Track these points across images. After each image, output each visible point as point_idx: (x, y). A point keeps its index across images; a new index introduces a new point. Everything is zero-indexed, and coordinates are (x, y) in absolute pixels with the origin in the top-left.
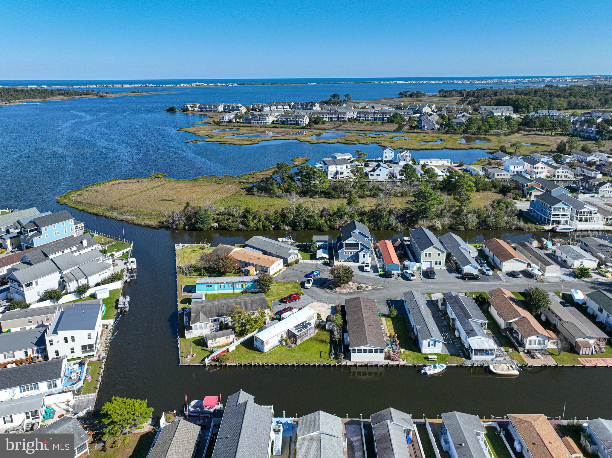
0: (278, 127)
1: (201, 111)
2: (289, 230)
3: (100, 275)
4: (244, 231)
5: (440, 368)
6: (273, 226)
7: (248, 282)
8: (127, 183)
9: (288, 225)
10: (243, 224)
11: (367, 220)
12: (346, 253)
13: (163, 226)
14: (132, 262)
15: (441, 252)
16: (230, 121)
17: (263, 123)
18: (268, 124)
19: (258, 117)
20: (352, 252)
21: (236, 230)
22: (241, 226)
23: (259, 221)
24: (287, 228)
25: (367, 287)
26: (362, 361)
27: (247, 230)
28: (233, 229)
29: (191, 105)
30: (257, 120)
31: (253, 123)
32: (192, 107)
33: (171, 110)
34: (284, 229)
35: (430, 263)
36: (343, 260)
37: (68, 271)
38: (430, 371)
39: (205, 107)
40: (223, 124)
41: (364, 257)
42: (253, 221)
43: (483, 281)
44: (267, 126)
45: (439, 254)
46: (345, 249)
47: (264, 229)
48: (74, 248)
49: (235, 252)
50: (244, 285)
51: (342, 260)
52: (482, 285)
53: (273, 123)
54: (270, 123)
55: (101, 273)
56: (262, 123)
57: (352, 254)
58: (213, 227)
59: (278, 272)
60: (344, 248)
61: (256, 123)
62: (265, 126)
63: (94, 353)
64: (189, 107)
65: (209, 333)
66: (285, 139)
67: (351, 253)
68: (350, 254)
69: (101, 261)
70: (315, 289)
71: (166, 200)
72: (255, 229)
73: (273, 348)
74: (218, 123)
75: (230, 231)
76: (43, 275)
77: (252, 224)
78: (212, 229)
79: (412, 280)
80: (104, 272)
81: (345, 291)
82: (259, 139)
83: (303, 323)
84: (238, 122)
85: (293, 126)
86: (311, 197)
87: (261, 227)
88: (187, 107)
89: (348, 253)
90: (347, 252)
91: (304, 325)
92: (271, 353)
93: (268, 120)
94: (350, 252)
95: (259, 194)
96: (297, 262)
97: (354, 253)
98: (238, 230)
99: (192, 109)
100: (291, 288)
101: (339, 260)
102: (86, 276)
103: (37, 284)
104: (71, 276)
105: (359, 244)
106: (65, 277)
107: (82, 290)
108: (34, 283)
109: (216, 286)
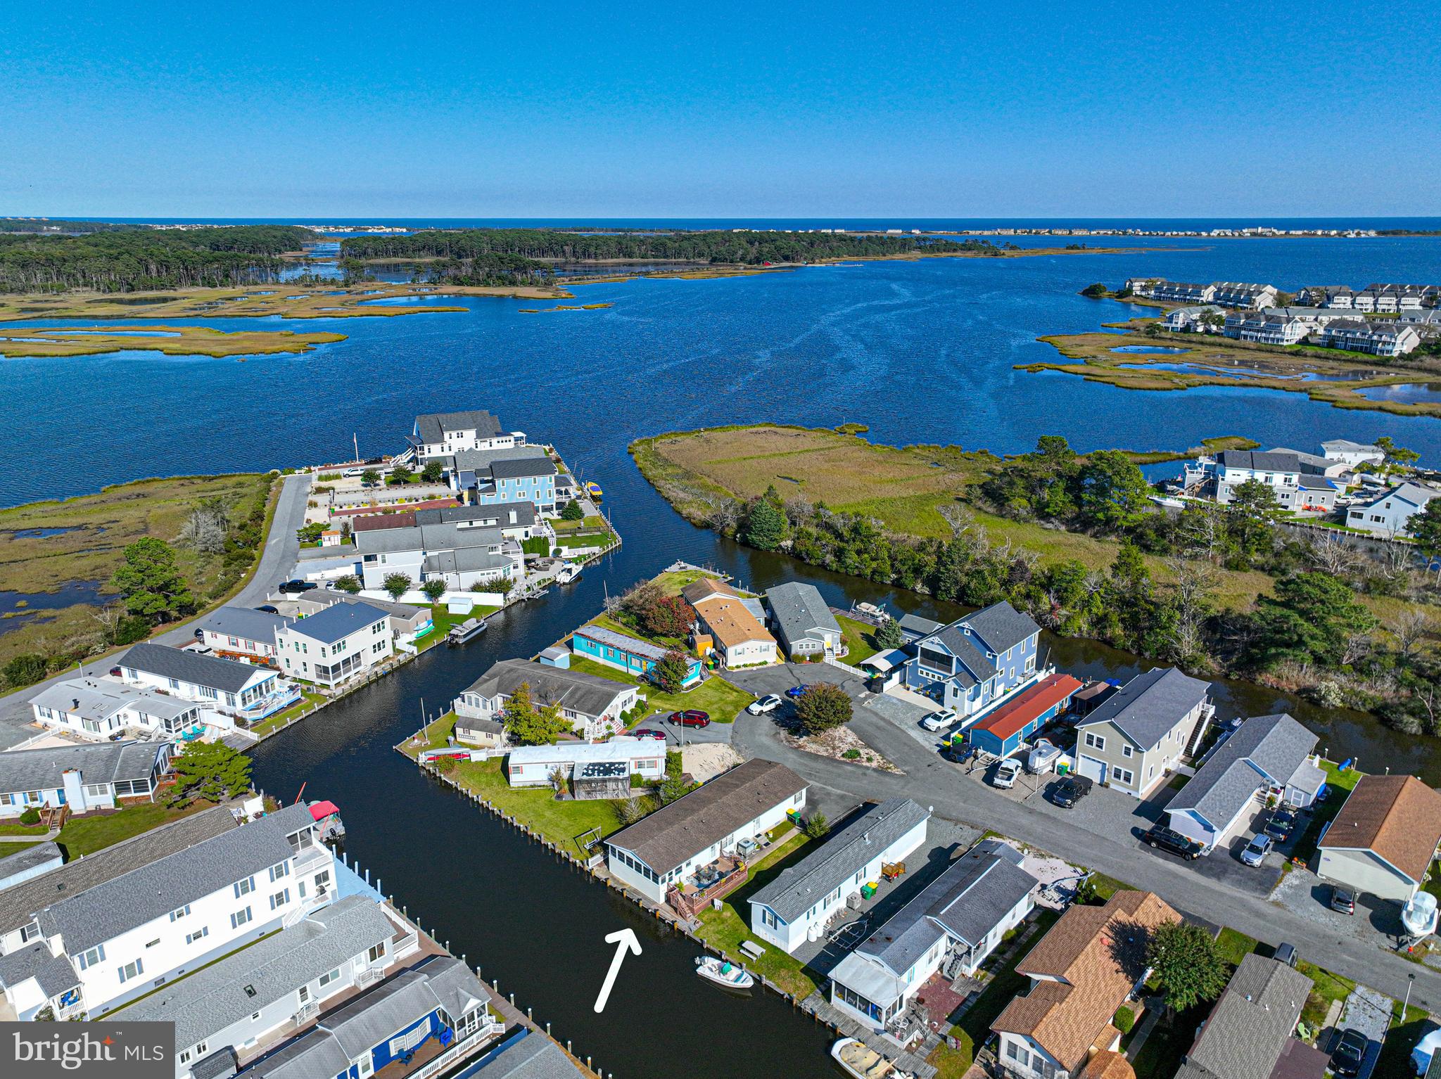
0: (1305, 356)
1: (1158, 298)
2: (924, 594)
3: (483, 574)
4: (831, 570)
5: (735, 978)
6: (894, 576)
7: (652, 660)
8: (776, 433)
9: (924, 583)
10: (835, 556)
11: (1122, 620)
12: (922, 673)
13: (707, 526)
14: (569, 571)
15: (1132, 748)
16: (1187, 329)
17: (1273, 339)
18: (1285, 343)
19: (1263, 323)
20: (936, 675)
21: (819, 565)
22: (829, 558)
23: (873, 559)
24: (919, 587)
25: (869, 760)
26: (625, 882)
27: (837, 571)
28: (813, 562)
29: (1143, 284)
30: (1258, 331)
31: (1245, 337)
32: (1143, 288)
33: (1092, 293)
34: (914, 590)
35: (1100, 766)
36: (915, 688)
37: (436, 553)
38: (708, 968)
39: (1171, 290)
40: (1163, 334)
41: (955, 695)
42: (859, 552)
43: (1200, 870)
44: (1275, 349)
45: (1127, 752)
46: (922, 662)
47: (872, 578)
48: (492, 522)
49: (715, 599)
50: (644, 663)
51: (913, 688)
52: (1183, 878)
53: (1304, 341)
54: (1294, 342)
55: (485, 572)
56: (1266, 339)
57: (936, 679)
58: (780, 546)
59: (753, 665)
60: (918, 658)
61: (1251, 337)
62: (1269, 348)
63: (332, 683)
64: (1137, 287)
65: (490, 719)
66: (1275, 388)
67: (933, 676)
68: (930, 677)
69: (500, 552)
70: (768, 721)
71: (791, 479)
72: (856, 572)
73: (532, 786)
74: (1152, 331)
75: (808, 564)
76: (396, 549)
77: (852, 559)
78: (781, 552)
79: (997, 787)
80: (491, 571)
81: (812, 748)
82: (1198, 379)
83: (612, 764)
84: (1208, 332)
85: (1351, 355)
86: (1094, 536)
87: (868, 571)
88: (1131, 286)
89: (927, 674)
91: (607, 769)
92: (520, 792)
93: (1288, 331)
94: (931, 673)
95: (979, 504)
96: (817, 658)
97: (938, 678)
98: (823, 566)
99: (1143, 294)
100: (726, 703)
101: (908, 686)
102: (457, 569)
103: (384, 561)
104: (435, 563)
105: (954, 660)
106: (427, 560)
107: (434, 590)
108: (379, 557)
109: (601, 649)
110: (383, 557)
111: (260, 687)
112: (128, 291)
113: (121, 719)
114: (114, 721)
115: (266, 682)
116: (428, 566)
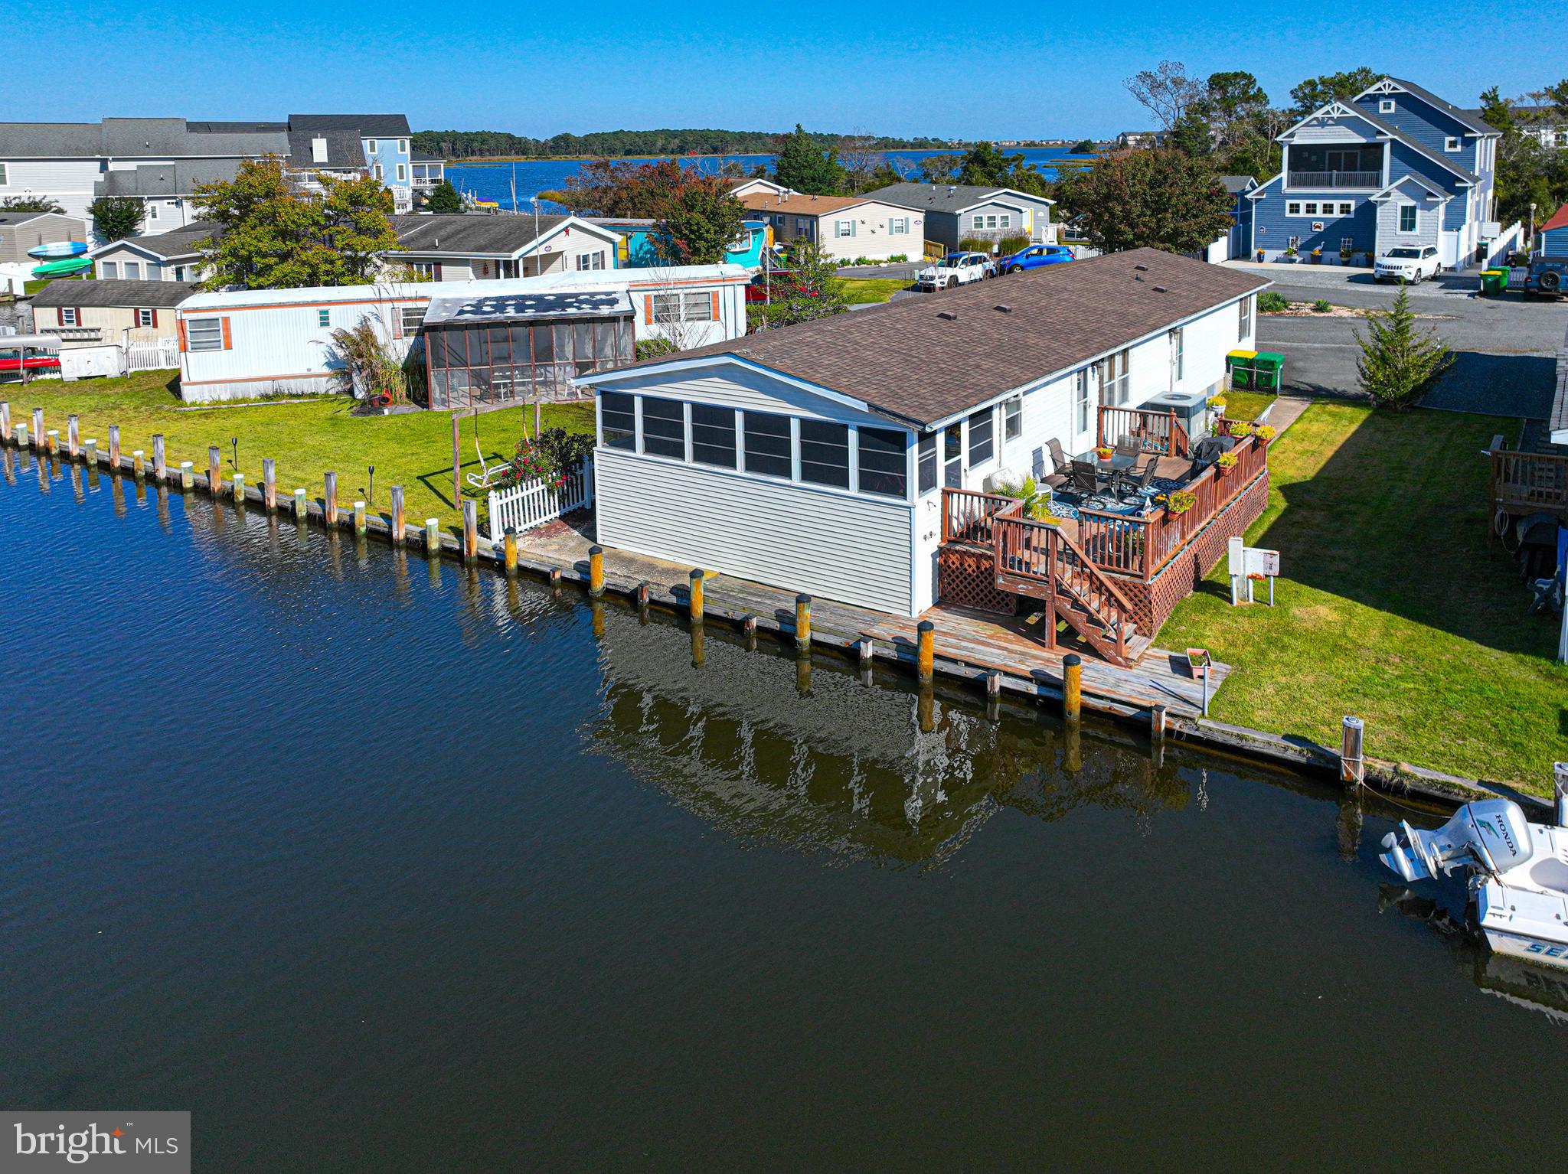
12: (1295, 208)
20: (1336, 204)
36: (1280, 253)
46: (1293, 183)
49: (756, 194)
51: (1272, 253)
57: (1337, 214)
60: (1284, 174)
67: (1328, 209)
68: (1319, 213)
73: (267, 397)
89: (1311, 209)
90: (1303, 204)
91: (549, 302)
94: (1320, 204)
97: (1345, 209)
101: (1254, 253)
104: (125, 182)
105: (1387, 148)
106: (110, 175)
116: (110, 188)
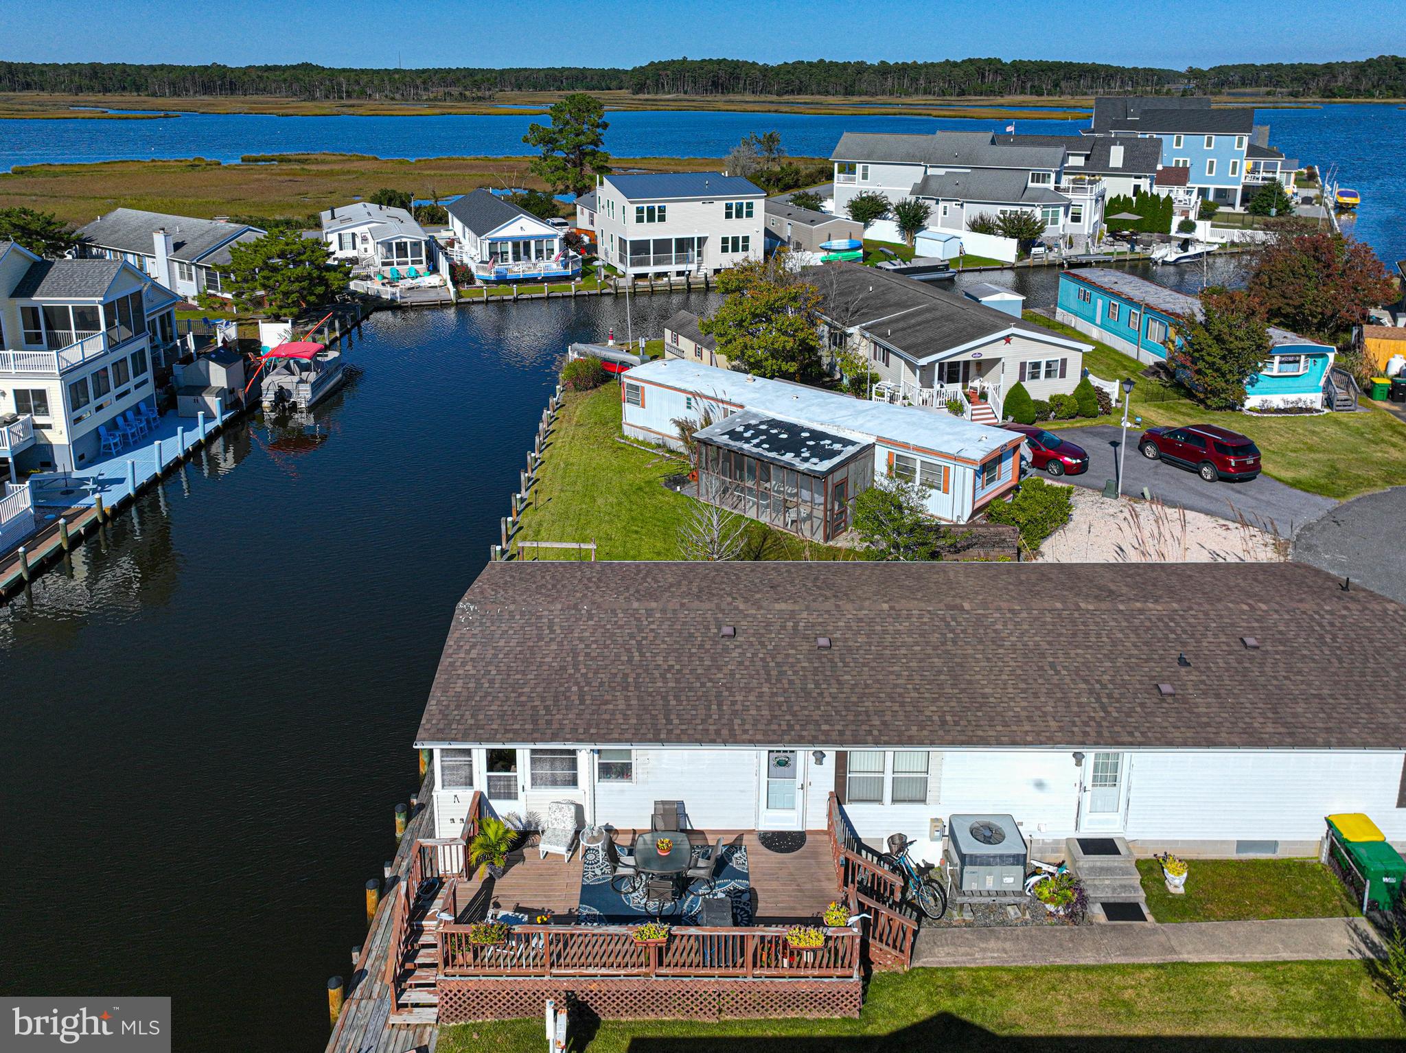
3: (1003, 211)
50: (1171, 332)
55: (1010, 208)
63: (631, 271)
69: (1052, 186)
76: (886, 158)
80: (1020, 208)
83: (820, 437)
102: (963, 196)
103: (865, 177)
104: (933, 185)
106: (927, 178)
107: (912, 220)
108: (859, 168)
109: (1100, 302)
110: (865, 169)
111: (527, 245)
112: (958, 95)
113: (358, 241)
114: (347, 240)
115: (539, 240)
116: (922, 189)
